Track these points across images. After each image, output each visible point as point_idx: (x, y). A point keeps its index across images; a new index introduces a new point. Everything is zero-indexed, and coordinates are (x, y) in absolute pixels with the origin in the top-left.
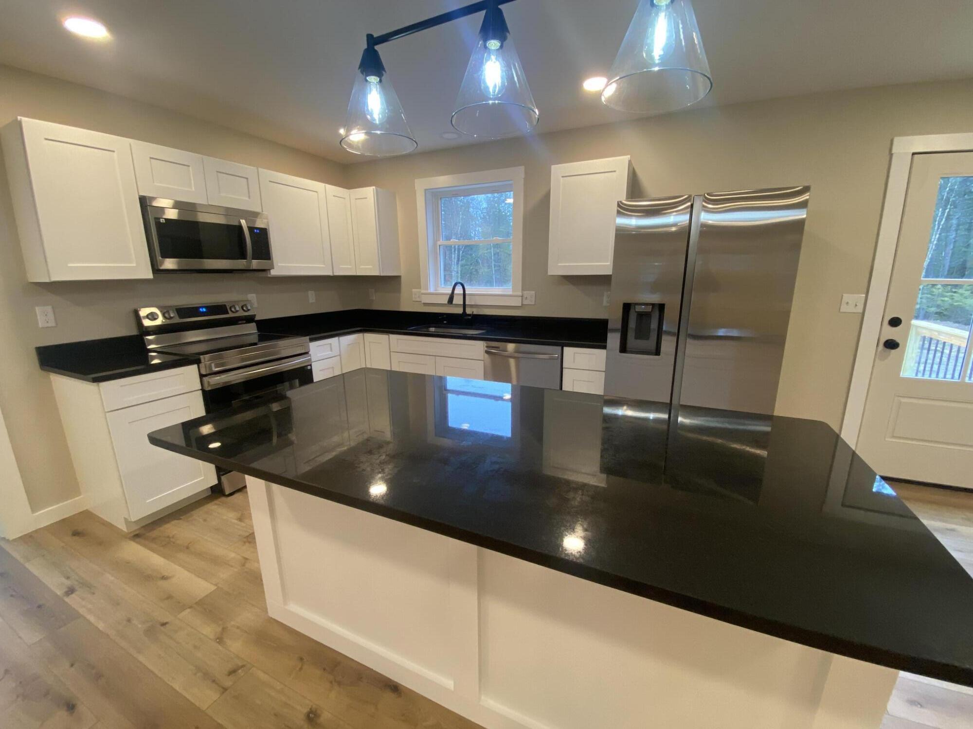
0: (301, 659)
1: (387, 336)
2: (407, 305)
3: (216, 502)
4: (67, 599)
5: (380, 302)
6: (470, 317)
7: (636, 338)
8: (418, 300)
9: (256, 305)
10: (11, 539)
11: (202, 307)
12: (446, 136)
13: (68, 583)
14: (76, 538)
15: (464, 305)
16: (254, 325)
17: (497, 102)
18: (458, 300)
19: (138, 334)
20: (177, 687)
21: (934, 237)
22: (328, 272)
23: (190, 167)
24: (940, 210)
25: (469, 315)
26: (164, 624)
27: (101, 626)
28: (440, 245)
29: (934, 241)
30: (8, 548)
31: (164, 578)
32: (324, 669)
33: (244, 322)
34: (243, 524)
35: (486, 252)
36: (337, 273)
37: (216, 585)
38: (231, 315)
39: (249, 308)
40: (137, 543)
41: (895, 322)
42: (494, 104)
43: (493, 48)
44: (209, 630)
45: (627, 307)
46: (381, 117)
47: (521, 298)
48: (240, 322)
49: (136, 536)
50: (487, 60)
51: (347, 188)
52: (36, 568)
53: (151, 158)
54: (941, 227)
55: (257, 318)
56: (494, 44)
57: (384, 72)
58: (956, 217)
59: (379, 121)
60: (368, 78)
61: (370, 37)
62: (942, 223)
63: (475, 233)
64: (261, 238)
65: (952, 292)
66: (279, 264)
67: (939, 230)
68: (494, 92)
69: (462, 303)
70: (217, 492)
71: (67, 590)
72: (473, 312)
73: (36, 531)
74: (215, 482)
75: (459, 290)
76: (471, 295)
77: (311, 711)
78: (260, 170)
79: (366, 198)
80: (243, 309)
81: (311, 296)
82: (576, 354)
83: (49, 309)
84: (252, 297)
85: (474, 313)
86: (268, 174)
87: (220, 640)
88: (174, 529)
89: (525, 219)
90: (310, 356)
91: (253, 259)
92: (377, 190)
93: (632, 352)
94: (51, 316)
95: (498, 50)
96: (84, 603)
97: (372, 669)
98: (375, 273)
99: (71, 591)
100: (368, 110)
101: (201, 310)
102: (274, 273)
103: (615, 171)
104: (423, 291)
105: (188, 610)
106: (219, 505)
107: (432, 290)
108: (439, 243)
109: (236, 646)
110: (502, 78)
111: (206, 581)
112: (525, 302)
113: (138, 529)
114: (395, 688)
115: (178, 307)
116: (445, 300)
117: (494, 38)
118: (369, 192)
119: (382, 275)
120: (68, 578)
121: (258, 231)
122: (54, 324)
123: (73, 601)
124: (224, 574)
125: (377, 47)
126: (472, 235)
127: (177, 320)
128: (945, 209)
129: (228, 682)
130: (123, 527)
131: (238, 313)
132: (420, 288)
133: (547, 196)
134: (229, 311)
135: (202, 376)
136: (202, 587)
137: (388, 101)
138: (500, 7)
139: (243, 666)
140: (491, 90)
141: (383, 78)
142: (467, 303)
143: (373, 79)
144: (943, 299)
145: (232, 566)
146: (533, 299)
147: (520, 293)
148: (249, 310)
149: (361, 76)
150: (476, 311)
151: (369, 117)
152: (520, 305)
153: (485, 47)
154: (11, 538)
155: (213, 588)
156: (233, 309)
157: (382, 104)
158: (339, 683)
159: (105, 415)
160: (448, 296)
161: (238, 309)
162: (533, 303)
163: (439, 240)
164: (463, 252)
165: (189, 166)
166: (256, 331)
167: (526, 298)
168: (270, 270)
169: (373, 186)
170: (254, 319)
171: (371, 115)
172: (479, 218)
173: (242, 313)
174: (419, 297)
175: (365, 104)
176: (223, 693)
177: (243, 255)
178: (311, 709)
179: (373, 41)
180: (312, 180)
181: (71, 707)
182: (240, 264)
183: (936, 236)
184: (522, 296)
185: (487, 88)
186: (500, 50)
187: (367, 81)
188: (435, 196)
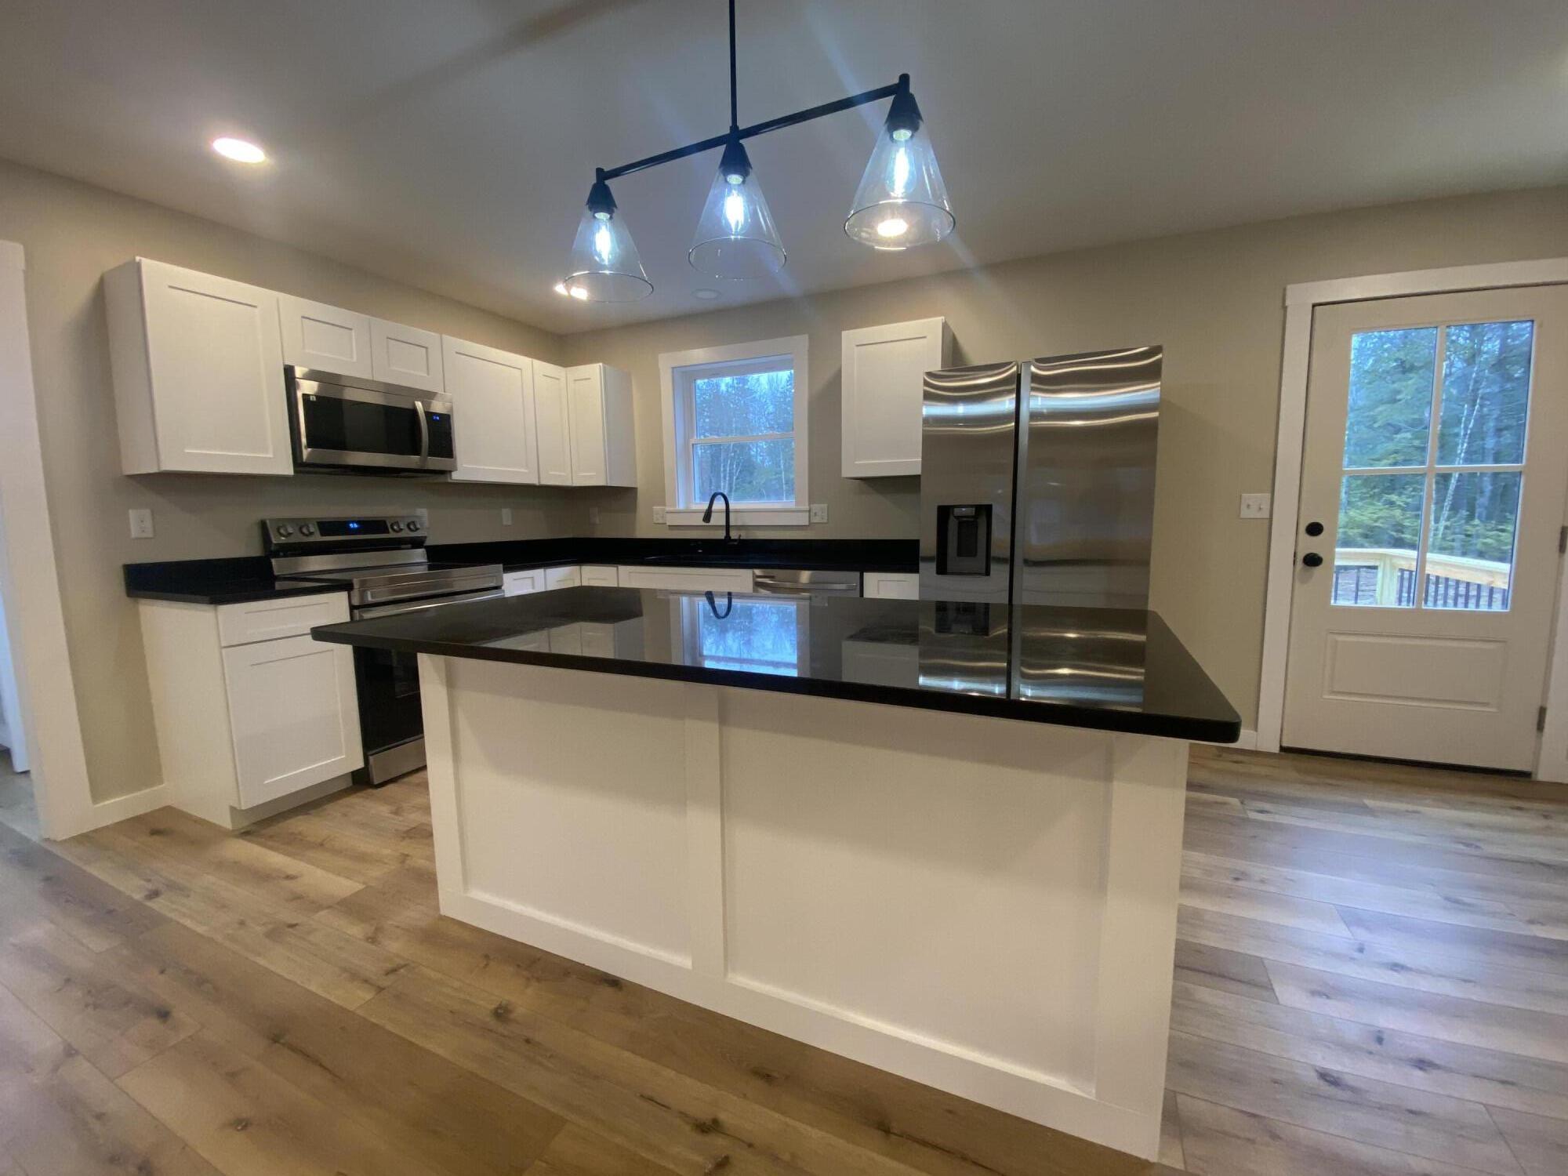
0: (487, 957)
1: (615, 568)
2: (644, 530)
3: (359, 794)
4: (149, 904)
5: (606, 526)
6: (736, 543)
7: (960, 554)
8: (661, 521)
9: (427, 524)
10: (59, 839)
11: (353, 522)
12: (701, 294)
13: (150, 886)
14: (156, 838)
15: (728, 527)
16: (421, 551)
17: (739, 237)
18: (718, 519)
19: (263, 555)
20: (313, 988)
21: (1460, 447)
22: (533, 480)
23: (353, 331)
24: (1466, 406)
25: (735, 540)
26: (292, 926)
27: (200, 929)
28: (693, 445)
29: (1460, 454)
30: (57, 850)
31: (289, 877)
32: (519, 966)
33: (409, 546)
34: (401, 819)
35: (774, 477)
36: (545, 482)
37: (364, 883)
38: (392, 535)
39: (418, 526)
40: (249, 841)
41: (1315, 529)
42: (736, 239)
43: (734, 183)
44: (357, 930)
45: (944, 512)
46: (610, 257)
47: (808, 514)
48: (403, 546)
49: (246, 834)
50: (729, 195)
51: (561, 365)
52: (99, 871)
53: (303, 317)
54: (1469, 432)
55: (428, 543)
56: (735, 179)
57: (615, 209)
58: (1495, 416)
59: (609, 262)
60: (596, 215)
61: (599, 171)
62: (1471, 426)
63: (757, 451)
64: (442, 426)
65: (1497, 530)
66: (464, 465)
67: (1467, 436)
68: (736, 229)
69: (724, 524)
70: (361, 780)
71: (147, 893)
72: (740, 536)
73: (96, 831)
74: (360, 765)
75: (720, 504)
76: (737, 511)
77: (500, 1007)
78: (444, 336)
79: (589, 379)
80: (410, 529)
81: (506, 515)
82: (881, 583)
83: (147, 513)
84: (423, 513)
85: (741, 538)
86: (454, 343)
87: (372, 939)
88: (300, 825)
89: (810, 403)
90: (504, 591)
91: (430, 455)
92: (604, 368)
93: (953, 574)
94: (148, 524)
95: (739, 185)
96: (174, 906)
97: (584, 965)
98: (601, 482)
99: (154, 894)
100: (595, 250)
101: (351, 525)
102: (456, 476)
103: (925, 337)
104: (668, 509)
105: (326, 911)
106: (363, 797)
107: (681, 507)
108: (692, 441)
109: (395, 947)
110: (745, 215)
111: (351, 879)
112: (816, 520)
113: (248, 826)
114: (614, 982)
115: (319, 520)
116: (699, 520)
117: (736, 172)
118: (593, 371)
119: (609, 485)
120: (149, 881)
121: (438, 418)
122: (151, 535)
123: (157, 905)
124: (375, 873)
125: (607, 182)
126: (752, 453)
127: (318, 538)
128: (1474, 406)
129: (386, 982)
130: (226, 823)
131: (403, 532)
132: (664, 505)
133: (838, 375)
134: (390, 530)
135: (352, 608)
136: (345, 886)
137: (620, 240)
138: (741, 141)
139: (405, 965)
140: (733, 227)
141: (614, 215)
142: (732, 523)
143: (602, 216)
144: (1485, 541)
145: (386, 863)
146: (825, 514)
147: (807, 507)
148: (417, 529)
149: (589, 213)
150: (744, 535)
151: (597, 258)
152: (807, 524)
153: (726, 181)
154: (61, 837)
155: (361, 887)
156: (395, 527)
157: (612, 241)
158: (538, 980)
159: (221, 653)
160: (703, 515)
161: (402, 526)
162: (825, 521)
163: (692, 437)
164: (737, 479)
165: (351, 329)
166: (426, 561)
167: (815, 514)
168: (450, 472)
169: (598, 362)
170: (423, 542)
171: (600, 255)
172: (763, 429)
173: (406, 534)
174: (663, 517)
175: (592, 243)
176: (380, 991)
177: (416, 450)
178: (500, 1005)
179: (602, 175)
180: (516, 352)
181: (164, 1015)
182: (412, 461)
183: (1463, 445)
184: (809, 511)
185: (728, 224)
186: (742, 187)
187: (595, 217)
188: (686, 376)
